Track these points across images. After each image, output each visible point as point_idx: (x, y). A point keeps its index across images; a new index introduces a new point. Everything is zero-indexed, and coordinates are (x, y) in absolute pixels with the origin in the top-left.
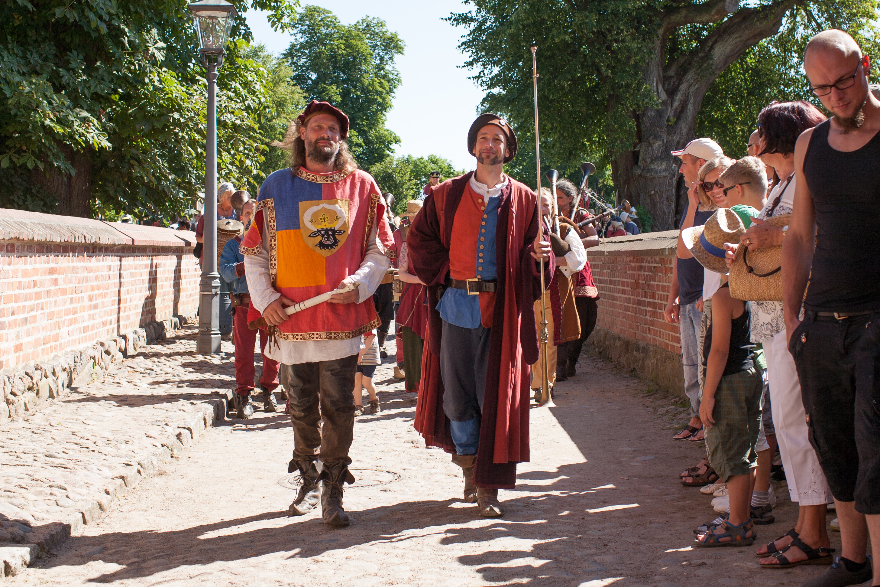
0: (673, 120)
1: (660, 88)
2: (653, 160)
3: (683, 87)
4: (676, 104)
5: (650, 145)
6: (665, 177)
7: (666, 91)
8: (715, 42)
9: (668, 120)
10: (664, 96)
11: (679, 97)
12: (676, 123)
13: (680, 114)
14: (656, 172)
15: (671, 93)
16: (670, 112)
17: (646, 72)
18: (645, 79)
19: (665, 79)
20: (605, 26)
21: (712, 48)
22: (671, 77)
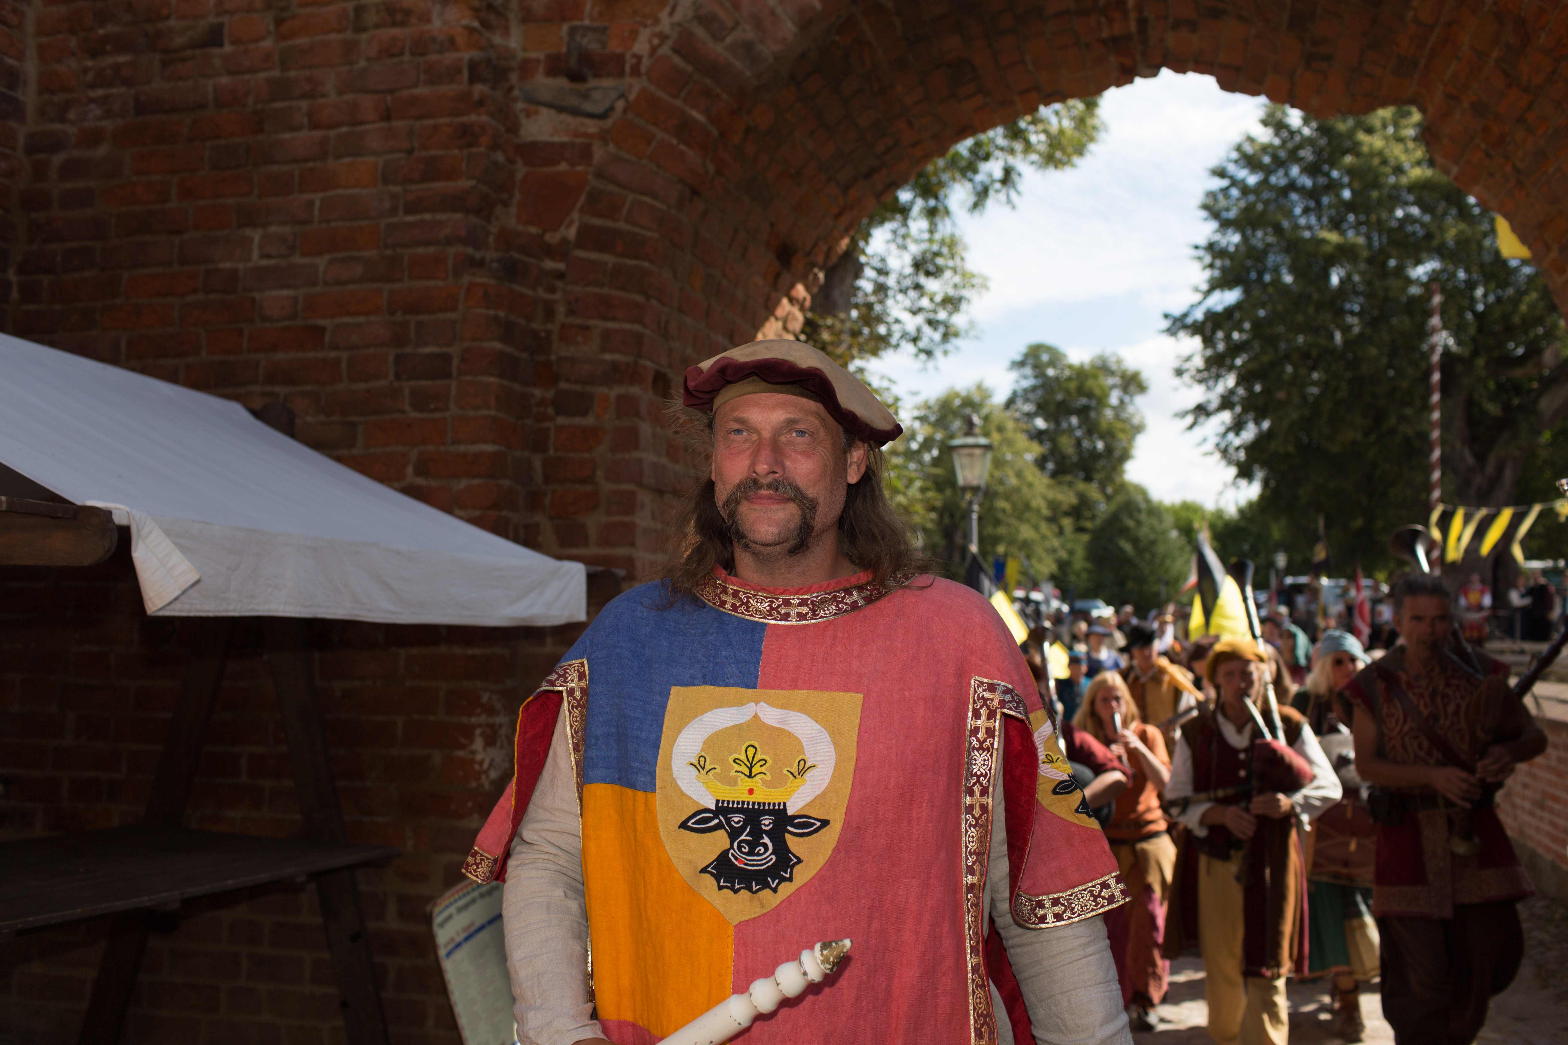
1: (1466, 451)
3: (1497, 450)
4: (1488, 470)
11: (1491, 462)
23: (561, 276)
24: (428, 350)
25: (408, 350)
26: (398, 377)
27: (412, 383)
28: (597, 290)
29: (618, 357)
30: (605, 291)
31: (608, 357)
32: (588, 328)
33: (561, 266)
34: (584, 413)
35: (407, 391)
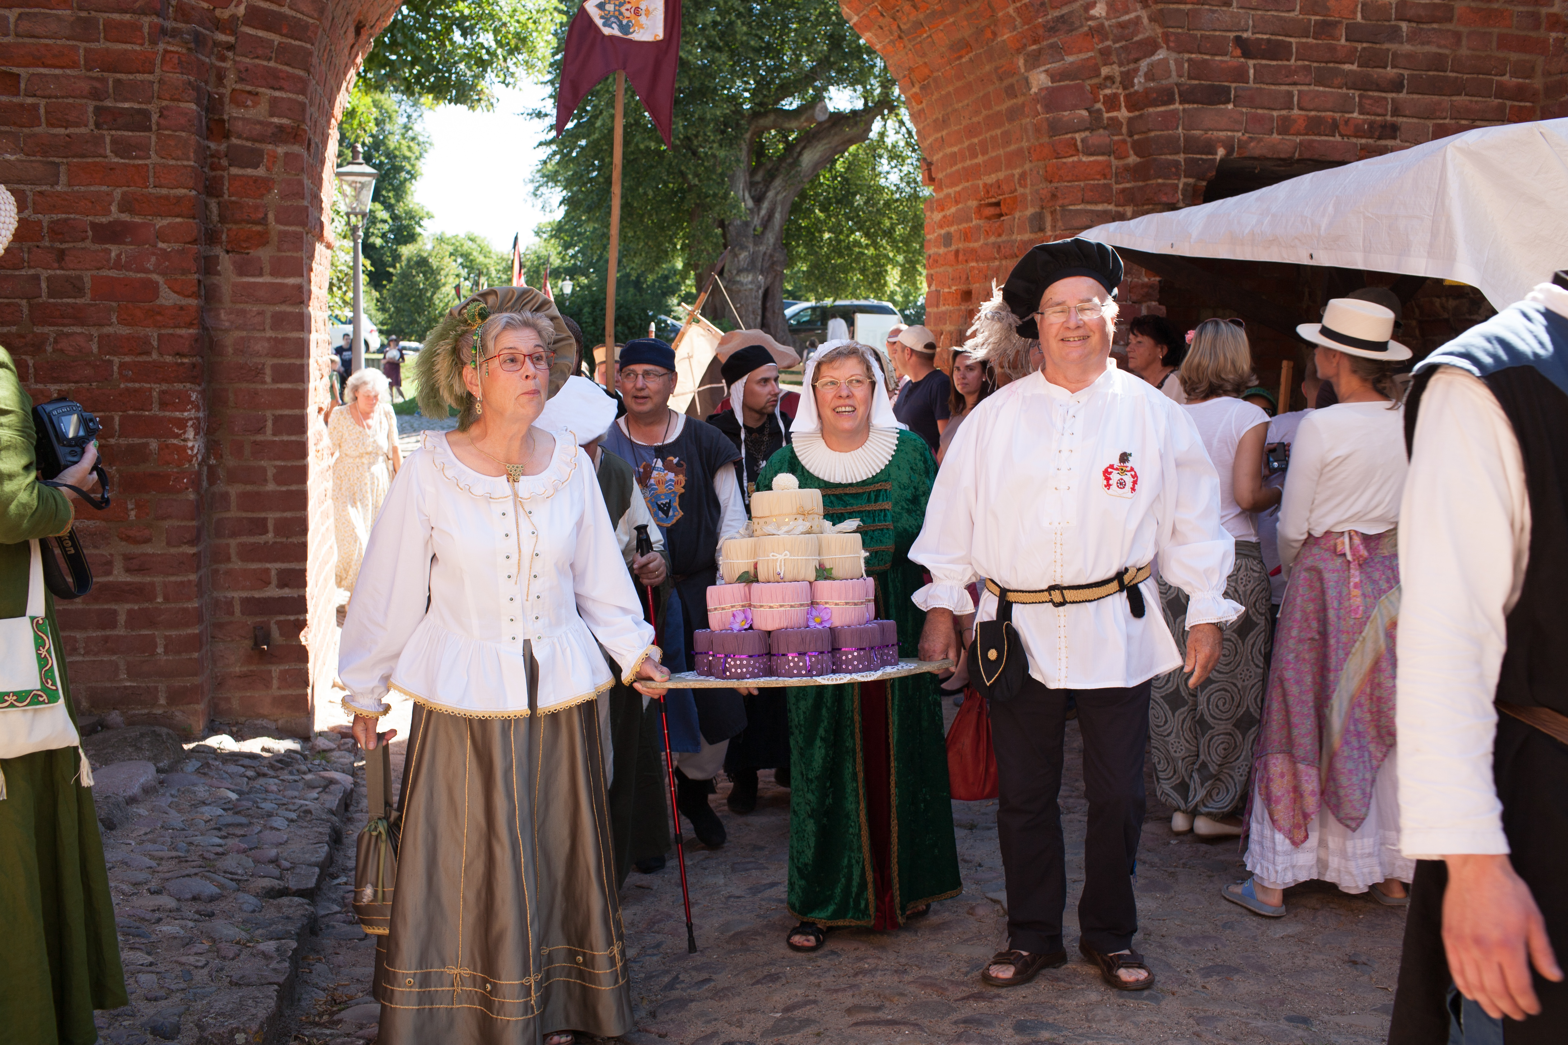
0: (759, 229)
1: (747, 195)
2: (739, 271)
3: (771, 194)
4: (763, 212)
5: (736, 255)
6: (751, 290)
7: (753, 198)
8: (804, 148)
9: (755, 230)
10: (750, 203)
11: (765, 205)
12: (763, 233)
13: (767, 223)
14: (742, 284)
15: (758, 200)
16: (757, 221)
17: (732, 178)
18: (731, 187)
19: (752, 185)
20: (691, 131)
21: (800, 154)
22: (758, 183)
23: (230, 47)
24: (127, 105)
25: (108, 103)
26: (98, 126)
27: (113, 132)
28: (265, 63)
29: (285, 121)
30: (272, 64)
31: (275, 120)
32: (257, 94)
33: (231, 39)
34: (256, 166)
35: (108, 140)
